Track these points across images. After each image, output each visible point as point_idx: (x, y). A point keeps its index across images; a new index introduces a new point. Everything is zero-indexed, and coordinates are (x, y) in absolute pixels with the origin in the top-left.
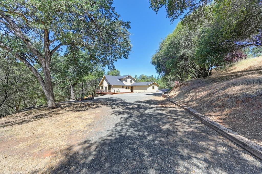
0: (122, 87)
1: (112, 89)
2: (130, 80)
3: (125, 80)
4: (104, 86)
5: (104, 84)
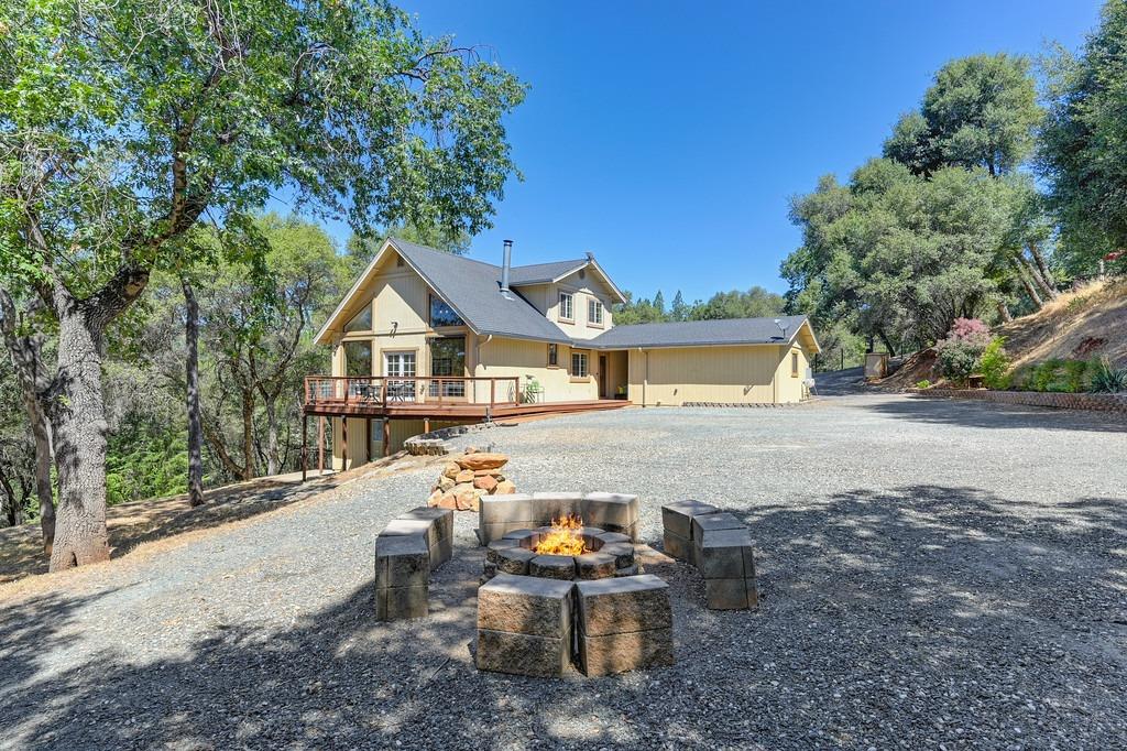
0: (545, 356)
1: (480, 371)
2: (592, 303)
3: (563, 297)
4: (379, 345)
5: (377, 327)
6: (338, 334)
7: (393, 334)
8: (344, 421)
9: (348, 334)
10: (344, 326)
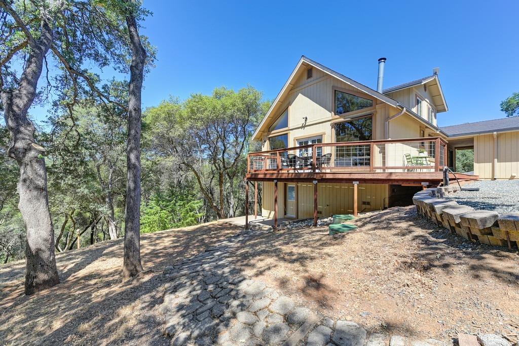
2: (429, 109)
3: (418, 102)
4: (293, 135)
5: (291, 125)
6: (266, 134)
7: (303, 127)
8: (276, 185)
9: (273, 132)
10: (269, 128)
